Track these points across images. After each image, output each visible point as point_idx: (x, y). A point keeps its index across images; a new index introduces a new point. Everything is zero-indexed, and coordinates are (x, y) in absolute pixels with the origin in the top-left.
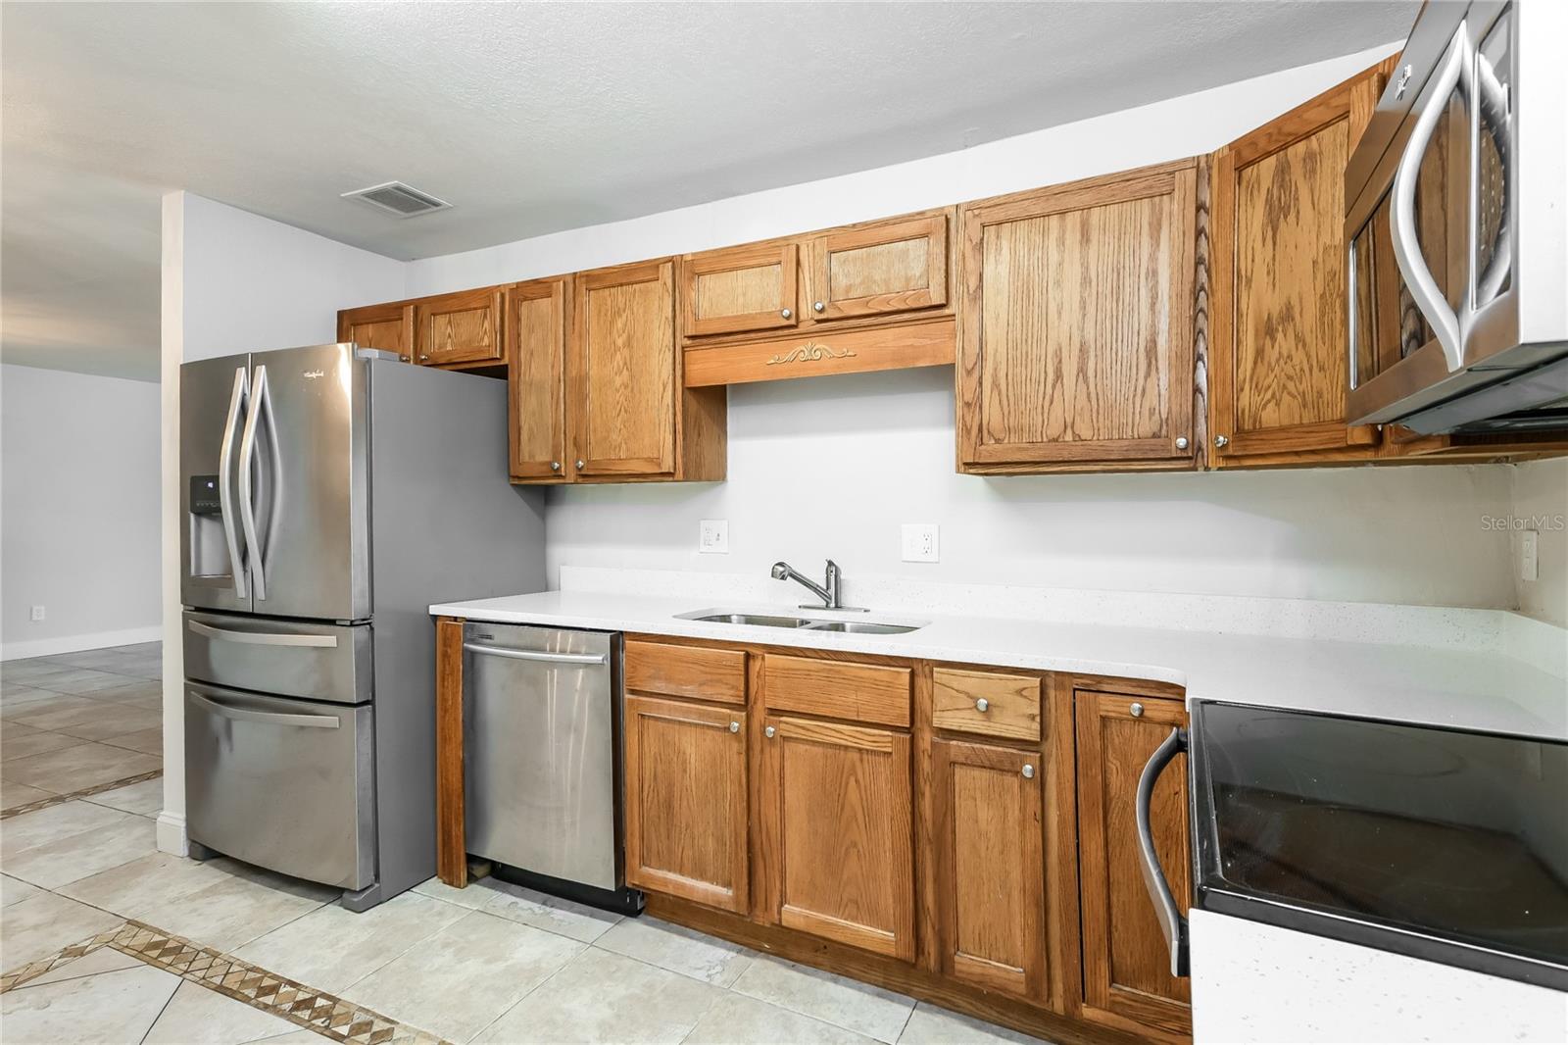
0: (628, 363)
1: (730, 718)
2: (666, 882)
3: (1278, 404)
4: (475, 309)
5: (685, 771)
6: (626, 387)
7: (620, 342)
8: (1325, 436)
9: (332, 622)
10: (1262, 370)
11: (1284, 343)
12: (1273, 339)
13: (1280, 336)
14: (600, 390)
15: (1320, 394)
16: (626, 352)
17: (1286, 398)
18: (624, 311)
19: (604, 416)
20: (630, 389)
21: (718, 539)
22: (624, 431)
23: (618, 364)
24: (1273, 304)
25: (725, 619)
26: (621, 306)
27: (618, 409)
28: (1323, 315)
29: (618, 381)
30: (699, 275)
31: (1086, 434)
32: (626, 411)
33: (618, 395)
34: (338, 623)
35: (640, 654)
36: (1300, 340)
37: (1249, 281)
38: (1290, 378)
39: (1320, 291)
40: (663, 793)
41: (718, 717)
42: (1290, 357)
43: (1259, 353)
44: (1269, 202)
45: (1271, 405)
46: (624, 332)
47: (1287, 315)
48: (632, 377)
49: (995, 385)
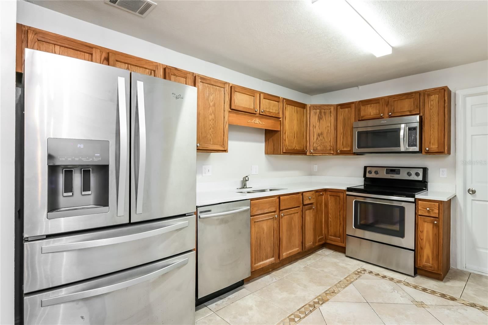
0: (214, 112)
1: (275, 215)
2: (260, 265)
3: (320, 146)
4: (146, 68)
5: (264, 233)
6: (213, 120)
7: (211, 104)
8: (328, 152)
9: (184, 215)
10: (317, 141)
11: (321, 138)
12: (319, 137)
13: (320, 136)
14: (204, 119)
15: (326, 146)
16: (213, 108)
17: (321, 146)
18: (213, 94)
19: (205, 129)
20: (214, 121)
21: (209, 171)
22: (212, 135)
23: (211, 111)
24: (319, 132)
25: (263, 191)
26: (212, 92)
27: (210, 127)
28: (327, 135)
29: (211, 117)
30: (236, 91)
31: (297, 148)
32: (213, 128)
33: (210, 122)
34: (186, 215)
35: (254, 204)
36: (324, 138)
37: (315, 127)
38: (322, 143)
39: (326, 131)
40: (259, 242)
41: (272, 215)
42: (322, 140)
43: (317, 138)
44: (318, 116)
45: (319, 147)
46: (213, 101)
47: (322, 134)
48: (215, 117)
49: (287, 137)
